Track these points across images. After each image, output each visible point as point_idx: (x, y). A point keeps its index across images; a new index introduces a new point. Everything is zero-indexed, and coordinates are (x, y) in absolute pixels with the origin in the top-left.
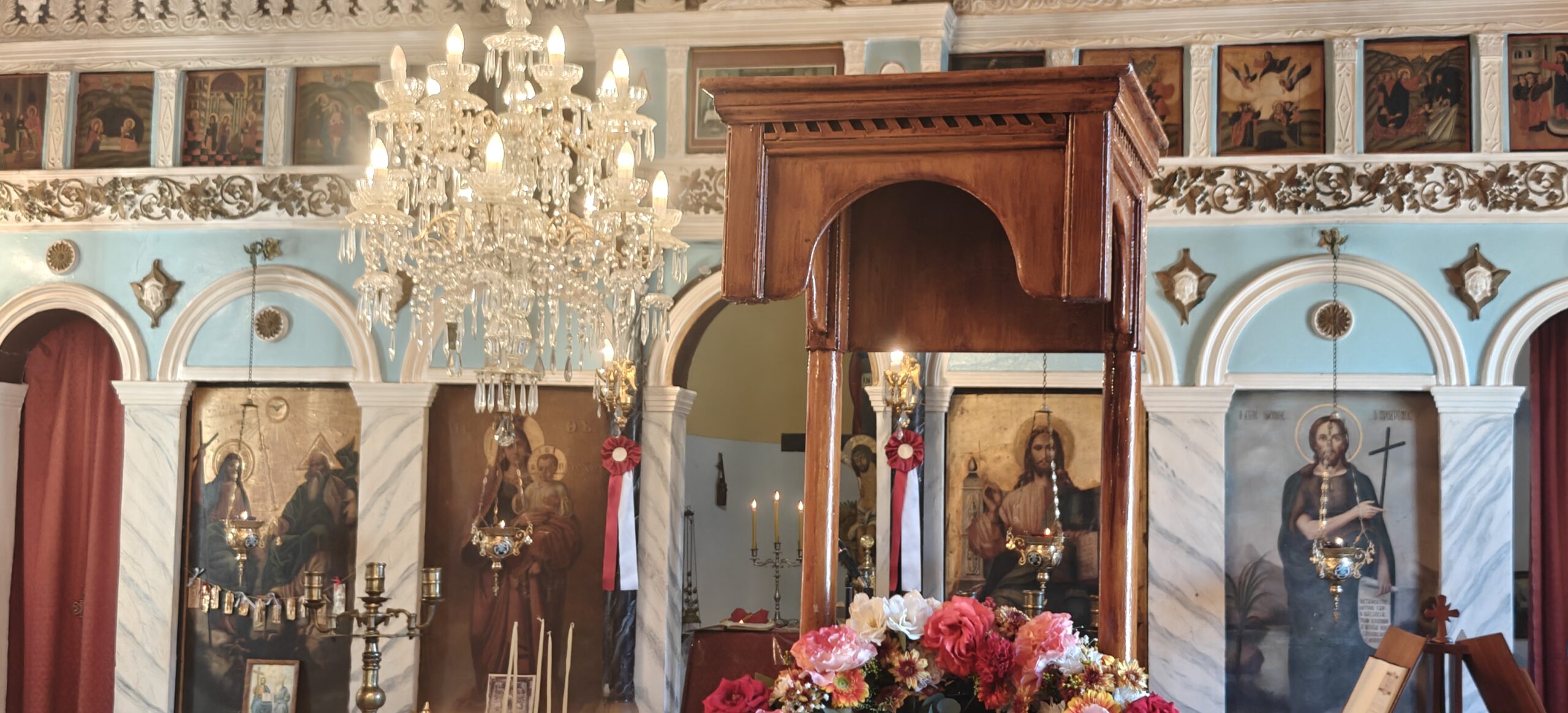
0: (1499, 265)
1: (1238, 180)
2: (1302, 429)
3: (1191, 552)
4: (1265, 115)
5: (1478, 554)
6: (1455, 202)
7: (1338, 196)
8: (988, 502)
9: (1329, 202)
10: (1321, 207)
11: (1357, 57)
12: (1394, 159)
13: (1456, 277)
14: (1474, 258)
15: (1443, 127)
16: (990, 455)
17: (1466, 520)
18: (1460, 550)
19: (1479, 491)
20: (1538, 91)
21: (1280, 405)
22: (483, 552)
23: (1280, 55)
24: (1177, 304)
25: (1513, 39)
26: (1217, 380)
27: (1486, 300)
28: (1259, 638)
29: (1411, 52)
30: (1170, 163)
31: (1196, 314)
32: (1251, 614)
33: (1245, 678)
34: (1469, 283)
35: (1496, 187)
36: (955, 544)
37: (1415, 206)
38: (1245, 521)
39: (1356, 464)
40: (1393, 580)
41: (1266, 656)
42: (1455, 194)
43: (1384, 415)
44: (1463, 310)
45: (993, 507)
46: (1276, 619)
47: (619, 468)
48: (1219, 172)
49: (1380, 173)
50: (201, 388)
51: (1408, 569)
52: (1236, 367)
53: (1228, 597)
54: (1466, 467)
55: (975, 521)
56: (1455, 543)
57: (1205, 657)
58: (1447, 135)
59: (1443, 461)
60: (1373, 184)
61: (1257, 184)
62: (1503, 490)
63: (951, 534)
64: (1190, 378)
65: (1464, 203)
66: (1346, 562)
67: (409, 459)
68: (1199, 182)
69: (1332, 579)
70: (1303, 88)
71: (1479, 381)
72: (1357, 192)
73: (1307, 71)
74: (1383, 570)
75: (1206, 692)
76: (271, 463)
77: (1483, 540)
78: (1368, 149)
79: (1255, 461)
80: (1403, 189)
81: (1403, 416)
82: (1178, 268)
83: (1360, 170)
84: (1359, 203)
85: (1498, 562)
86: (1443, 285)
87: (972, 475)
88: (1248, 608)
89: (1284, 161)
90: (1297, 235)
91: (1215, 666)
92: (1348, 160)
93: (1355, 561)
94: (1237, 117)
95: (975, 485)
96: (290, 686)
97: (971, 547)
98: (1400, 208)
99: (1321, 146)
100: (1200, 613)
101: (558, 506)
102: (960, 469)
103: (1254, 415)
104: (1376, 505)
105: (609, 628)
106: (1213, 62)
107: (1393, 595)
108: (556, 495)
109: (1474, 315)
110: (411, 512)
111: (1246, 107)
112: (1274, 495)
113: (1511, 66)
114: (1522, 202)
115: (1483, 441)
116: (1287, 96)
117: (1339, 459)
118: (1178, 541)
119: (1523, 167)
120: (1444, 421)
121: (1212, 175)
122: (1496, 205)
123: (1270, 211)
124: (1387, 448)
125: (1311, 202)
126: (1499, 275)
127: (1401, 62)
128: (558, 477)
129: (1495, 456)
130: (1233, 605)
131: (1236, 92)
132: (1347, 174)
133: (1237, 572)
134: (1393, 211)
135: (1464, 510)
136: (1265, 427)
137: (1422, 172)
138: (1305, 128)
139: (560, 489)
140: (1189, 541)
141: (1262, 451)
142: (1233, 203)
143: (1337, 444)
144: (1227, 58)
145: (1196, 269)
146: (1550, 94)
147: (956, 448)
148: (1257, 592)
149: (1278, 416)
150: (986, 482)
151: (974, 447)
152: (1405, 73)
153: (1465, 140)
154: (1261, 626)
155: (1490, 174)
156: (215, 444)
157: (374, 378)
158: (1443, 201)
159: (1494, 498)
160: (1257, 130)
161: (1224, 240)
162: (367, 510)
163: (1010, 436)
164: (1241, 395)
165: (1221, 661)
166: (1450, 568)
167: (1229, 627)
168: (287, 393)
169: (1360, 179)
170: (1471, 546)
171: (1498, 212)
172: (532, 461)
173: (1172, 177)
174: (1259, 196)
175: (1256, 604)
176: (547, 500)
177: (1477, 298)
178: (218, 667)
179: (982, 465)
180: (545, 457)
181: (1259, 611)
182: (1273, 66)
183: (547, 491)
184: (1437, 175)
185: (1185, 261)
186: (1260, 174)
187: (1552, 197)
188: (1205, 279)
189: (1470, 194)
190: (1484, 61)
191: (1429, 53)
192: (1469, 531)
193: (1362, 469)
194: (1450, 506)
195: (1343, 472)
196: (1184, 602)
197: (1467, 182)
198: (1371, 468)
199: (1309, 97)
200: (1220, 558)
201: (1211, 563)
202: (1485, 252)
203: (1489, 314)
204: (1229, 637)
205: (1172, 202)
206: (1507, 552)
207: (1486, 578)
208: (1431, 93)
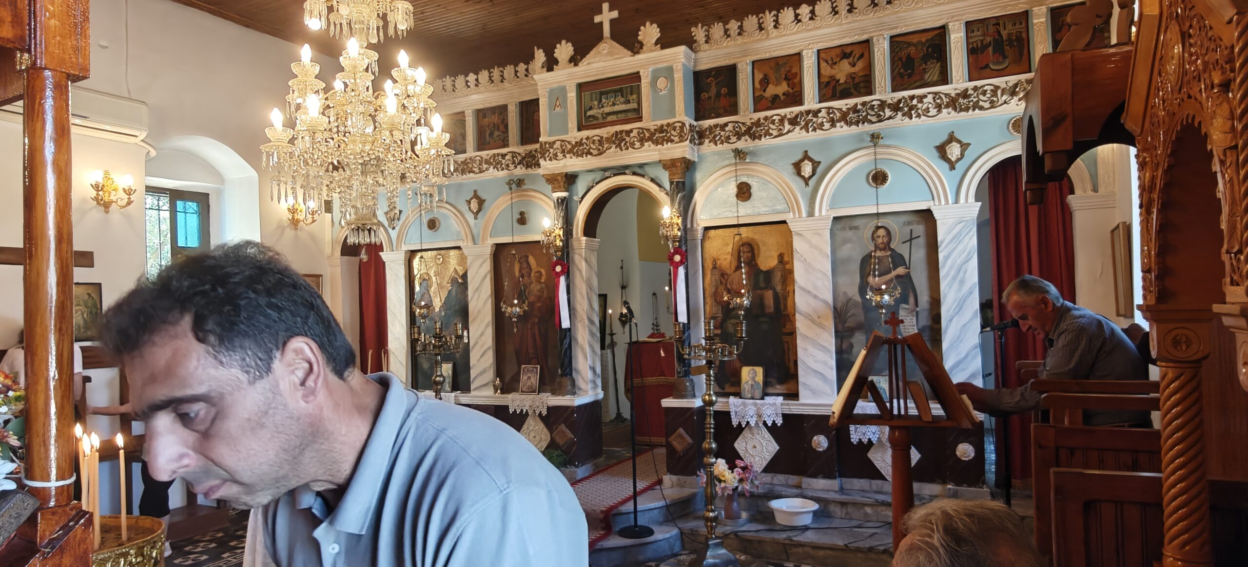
0: (965, 141)
1: (829, 113)
2: (868, 233)
3: (815, 297)
4: (842, 81)
5: (959, 290)
6: (939, 111)
7: (879, 116)
8: (722, 279)
9: (874, 119)
10: (871, 122)
11: (886, 45)
12: (906, 93)
13: (942, 150)
14: (951, 138)
15: (933, 73)
16: (722, 257)
17: (952, 273)
18: (950, 288)
19: (959, 257)
20: (985, 47)
21: (857, 222)
22: (507, 315)
23: (848, 50)
24: (803, 177)
25: (968, 24)
26: (824, 213)
27: (958, 160)
28: (851, 336)
29: (915, 39)
30: (796, 109)
31: (812, 182)
32: (847, 325)
33: (845, 356)
34: (948, 151)
35: (961, 100)
36: (708, 300)
37: (919, 116)
38: (842, 280)
39: (895, 249)
40: (917, 305)
41: (854, 345)
42: (939, 107)
43: (909, 223)
44: (946, 166)
45: (724, 282)
46: (859, 327)
47: (558, 275)
48: (819, 111)
49: (900, 101)
50: (412, 253)
51: (924, 298)
52: (832, 207)
53: (835, 318)
54: (951, 246)
55: (717, 289)
56: (947, 284)
57: (824, 347)
58: (935, 78)
59: (939, 243)
60: (896, 107)
61: (838, 115)
62: (971, 257)
63: (706, 295)
64: (811, 214)
65: (945, 111)
66: (886, 297)
67: (485, 277)
68: (810, 117)
69: (880, 306)
70: (860, 65)
71: (957, 201)
72: (888, 112)
73: (862, 56)
74: (912, 300)
75: (825, 363)
76: (439, 282)
77: (962, 282)
78: (894, 91)
79: (846, 251)
80: (911, 108)
81: (919, 223)
82: (802, 160)
83: (889, 101)
84: (890, 118)
85: (971, 293)
86: (936, 154)
87: (714, 268)
88: (845, 322)
89: (851, 102)
90: (859, 138)
91: (829, 351)
92: (883, 97)
93: (891, 296)
94: (828, 83)
95: (716, 272)
96: (450, 372)
97: (716, 301)
98: (911, 118)
99: (870, 93)
100: (821, 326)
101: (543, 293)
102: (709, 265)
103: (844, 229)
104: (906, 268)
105: (559, 345)
106: (814, 58)
107: (917, 312)
108: (542, 288)
109: (952, 168)
110: (487, 299)
111: (832, 78)
112: (855, 267)
113: (967, 38)
114: (976, 106)
115: (960, 233)
116: (853, 70)
117: (887, 246)
118: (809, 292)
119: (975, 89)
120: (939, 223)
121: (816, 113)
122: (961, 110)
123: (845, 127)
124: (911, 240)
125: (865, 120)
126: (964, 146)
127: (909, 44)
128: (543, 280)
129: (967, 238)
130: (838, 321)
131: (827, 71)
132: (883, 104)
133: (839, 305)
134: (907, 119)
135: (951, 268)
136: (850, 234)
137: (921, 98)
138: (862, 85)
139: (544, 285)
140: (814, 292)
141: (849, 245)
142: (827, 125)
143: (885, 240)
144: (822, 55)
145: (811, 160)
146: (990, 49)
147: (706, 256)
148: (849, 315)
149: (856, 228)
150: (721, 270)
151: (715, 255)
152: (912, 50)
153: (944, 79)
154: (852, 331)
155: (957, 94)
156: (419, 276)
157: (470, 244)
158: (933, 112)
159: (967, 260)
160: (839, 89)
161: (824, 144)
162: (471, 299)
163: (729, 249)
164: (836, 219)
165: (833, 349)
166: (945, 297)
167: (836, 332)
168: (443, 252)
169: (889, 106)
170: (956, 286)
171: (963, 113)
172: (532, 275)
173: (797, 116)
174: (839, 121)
175: (849, 320)
176: (539, 291)
177: (953, 159)
178: (425, 365)
179: (718, 262)
180: (537, 272)
181: (850, 323)
182: (845, 56)
183: (538, 287)
184: (930, 98)
185: (806, 157)
186: (840, 110)
187: (992, 102)
188: (816, 164)
189: (947, 107)
190: (953, 36)
191: (924, 38)
192: (954, 278)
193: (899, 251)
194: (944, 265)
195: (889, 253)
196: (813, 321)
197: (945, 100)
198: (903, 250)
199: (863, 69)
200: (830, 298)
201: (825, 302)
202: (956, 135)
203: (960, 167)
204: (836, 336)
205: (798, 128)
206: (976, 287)
207: (964, 301)
208: (926, 59)
